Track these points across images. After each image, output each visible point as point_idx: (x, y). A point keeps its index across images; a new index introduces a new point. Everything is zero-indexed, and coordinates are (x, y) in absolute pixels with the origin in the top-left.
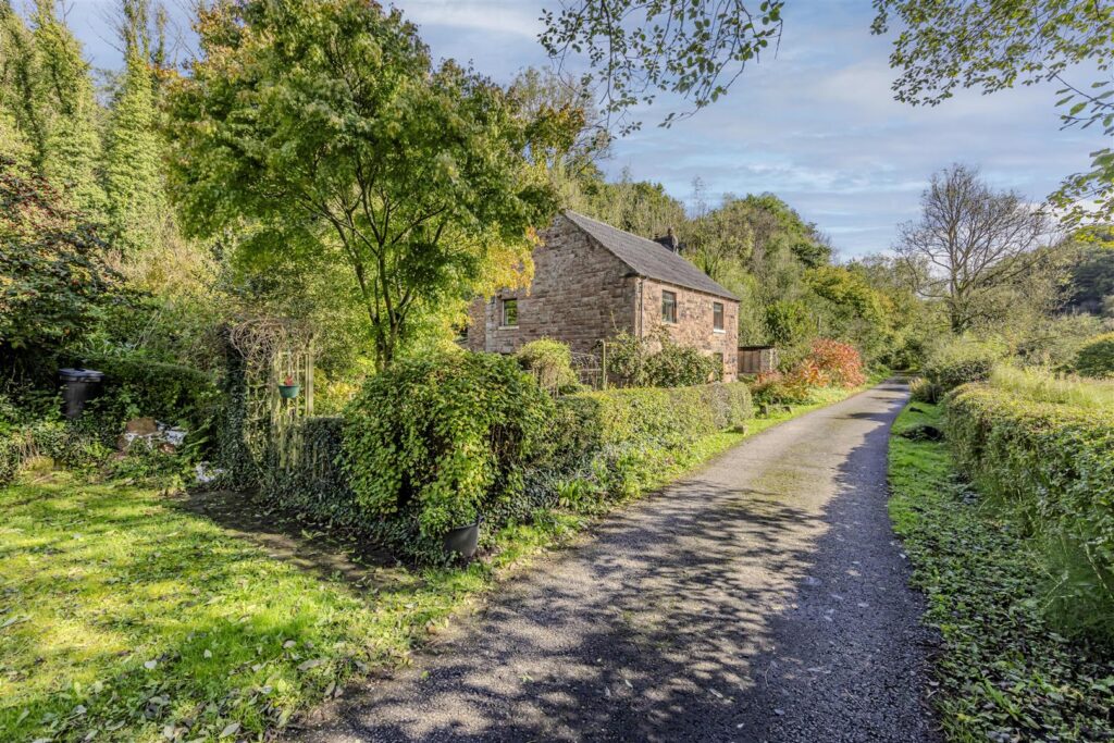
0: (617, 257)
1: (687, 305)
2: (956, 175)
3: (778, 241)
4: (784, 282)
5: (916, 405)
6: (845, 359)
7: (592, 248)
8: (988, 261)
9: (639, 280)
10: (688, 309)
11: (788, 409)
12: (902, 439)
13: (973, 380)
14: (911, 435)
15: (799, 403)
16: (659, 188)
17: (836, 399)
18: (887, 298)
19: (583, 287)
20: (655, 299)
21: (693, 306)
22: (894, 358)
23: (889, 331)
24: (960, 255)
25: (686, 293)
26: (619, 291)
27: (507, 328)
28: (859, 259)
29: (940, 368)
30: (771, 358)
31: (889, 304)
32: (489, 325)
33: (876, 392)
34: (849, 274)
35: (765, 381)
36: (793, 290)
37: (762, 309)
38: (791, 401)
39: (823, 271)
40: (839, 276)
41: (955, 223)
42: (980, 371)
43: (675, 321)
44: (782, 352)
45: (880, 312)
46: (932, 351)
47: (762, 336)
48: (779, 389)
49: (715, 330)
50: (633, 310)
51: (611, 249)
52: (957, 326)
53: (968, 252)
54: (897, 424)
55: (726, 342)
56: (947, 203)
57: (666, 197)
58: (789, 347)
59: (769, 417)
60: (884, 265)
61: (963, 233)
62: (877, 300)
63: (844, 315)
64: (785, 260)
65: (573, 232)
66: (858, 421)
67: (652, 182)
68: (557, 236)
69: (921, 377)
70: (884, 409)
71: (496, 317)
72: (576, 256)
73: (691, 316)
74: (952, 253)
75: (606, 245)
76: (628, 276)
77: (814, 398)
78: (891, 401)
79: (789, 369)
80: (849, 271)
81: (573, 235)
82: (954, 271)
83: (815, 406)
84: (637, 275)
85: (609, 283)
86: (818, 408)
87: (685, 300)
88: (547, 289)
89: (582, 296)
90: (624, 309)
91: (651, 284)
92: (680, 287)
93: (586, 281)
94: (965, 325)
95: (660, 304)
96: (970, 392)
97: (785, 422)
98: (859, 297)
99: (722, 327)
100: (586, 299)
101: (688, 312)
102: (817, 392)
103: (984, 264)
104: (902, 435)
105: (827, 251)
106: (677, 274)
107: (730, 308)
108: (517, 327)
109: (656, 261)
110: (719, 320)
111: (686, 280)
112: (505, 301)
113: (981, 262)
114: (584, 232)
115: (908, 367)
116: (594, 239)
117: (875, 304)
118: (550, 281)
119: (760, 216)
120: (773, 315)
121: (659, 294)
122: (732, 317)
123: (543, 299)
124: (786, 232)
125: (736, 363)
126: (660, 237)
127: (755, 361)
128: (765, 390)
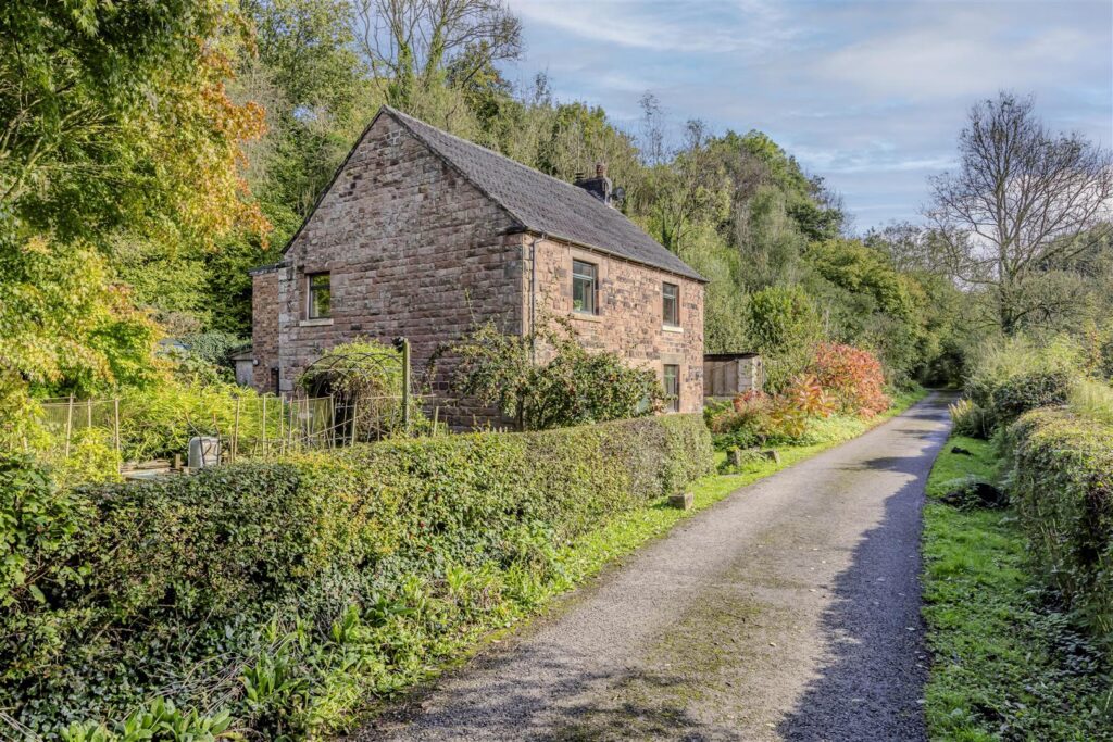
0: (493, 200)
1: (617, 285)
2: (1003, 111)
3: (768, 199)
4: (778, 258)
5: (961, 442)
6: (859, 372)
7: (452, 184)
8: (1046, 233)
9: (528, 239)
10: (619, 291)
11: (771, 455)
12: (943, 508)
13: (1043, 404)
14: (956, 500)
15: (793, 442)
16: (600, 114)
17: (847, 434)
18: (918, 285)
19: (437, 252)
20: (559, 272)
21: (627, 287)
22: (927, 371)
23: (921, 333)
24: (1010, 224)
25: (614, 264)
26: (496, 257)
27: (314, 323)
28: (879, 230)
29: (990, 385)
30: (754, 371)
31: (920, 294)
32: (284, 318)
33: (905, 421)
34: (867, 250)
35: (743, 407)
36: (790, 270)
37: (746, 298)
38: (781, 439)
39: (832, 245)
40: (853, 252)
41: (1002, 180)
42: (1053, 390)
43: (597, 311)
44: (771, 362)
45: (908, 304)
46: (977, 360)
47: (744, 338)
48: (763, 420)
49: (665, 328)
50: (519, 291)
51: (484, 186)
52: (1008, 325)
53: (1020, 218)
54: (936, 476)
55: (684, 348)
56: (992, 151)
57: (609, 128)
58: (781, 355)
59: (742, 470)
60: (912, 239)
61: (1013, 190)
62: (905, 287)
63: (861, 309)
64: (779, 226)
65: (421, 156)
66: (876, 472)
67: (589, 106)
68: (394, 163)
69: (966, 399)
70: (914, 450)
71: (295, 304)
72: (426, 197)
73: (625, 304)
74: (1000, 220)
75: (475, 178)
76: (510, 232)
77: (814, 434)
78: (923, 435)
79: (778, 388)
80: (868, 246)
81: (421, 161)
82: (1003, 246)
83: (815, 448)
84: (525, 230)
85: (480, 245)
86: (820, 452)
87: (613, 277)
88: (379, 254)
89: (437, 268)
90: (505, 289)
91: (551, 246)
92: (605, 254)
93: (442, 240)
94: (1018, 323)
95: (569, 282)
96: (1046, 425)
97: (764, 479)
98: (881, 284)
99: (678, 323)
100: (442, 272)
101: (619, 297)
102: (820, 425)
103: (1041, 237)
104: (944, 501)
105: (837, 216)
106: (601, 234)
107: (690, 293)
108: (331, 322)
109: (571, 213)
110: (670, 311)
111: (618, 245)
112: (312, 275)
113: (1036, 235)
114: (438, 157)
115: (946, 383)
116: (455, 168)
117: (903, 294)
118: (384, 242)
119: (745, 162)
120: (761, 307)
121: (567, 266)
122: (694, 307)
123: (372, 273)
124: (782, 188)
125: (701, 379)
126: (585, 178)
127: (730, 376)
128: (742, 423)
